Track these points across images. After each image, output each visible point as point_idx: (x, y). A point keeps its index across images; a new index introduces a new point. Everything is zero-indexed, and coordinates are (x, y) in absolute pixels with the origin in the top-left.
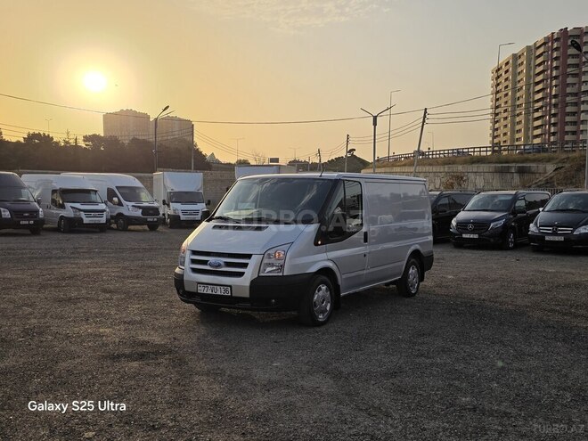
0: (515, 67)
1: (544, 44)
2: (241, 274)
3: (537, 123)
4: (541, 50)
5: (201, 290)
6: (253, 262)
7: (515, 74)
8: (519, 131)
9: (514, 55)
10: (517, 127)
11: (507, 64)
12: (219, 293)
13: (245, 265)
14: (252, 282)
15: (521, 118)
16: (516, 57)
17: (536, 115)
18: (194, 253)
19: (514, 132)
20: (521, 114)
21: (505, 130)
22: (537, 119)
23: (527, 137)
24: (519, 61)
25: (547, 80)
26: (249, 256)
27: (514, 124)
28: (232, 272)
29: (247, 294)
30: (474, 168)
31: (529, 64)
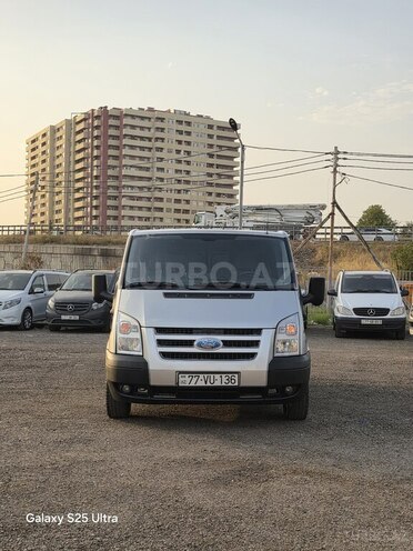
0: (53, 140)
1: (85, 120)
2: (251, 356)
3: (78, 205)
4: (82, 126)
5: (185, 381)
6: (265, 339)
7: (54, 148)
8: (58, 212)
9: (52, 128)
10: (57, 207)
11: (44, 135)
12: (217, 383)
13: (256, 344)
14: (270, 365)
15: (61, 197)
16: (54, 130)
17: (77, 195)
18: (159, 330)
19: (52, 212)
20: (60, 192)
21: (43, 209)
22: (78, 200)
23: (67, 218)
24: (58, 135)
25: (88, 158)
26: (258, 331)
27: (53, 203)
28: (235, 354)
29: (263, 382)
30: (49, 248)
31: (68, 140)
